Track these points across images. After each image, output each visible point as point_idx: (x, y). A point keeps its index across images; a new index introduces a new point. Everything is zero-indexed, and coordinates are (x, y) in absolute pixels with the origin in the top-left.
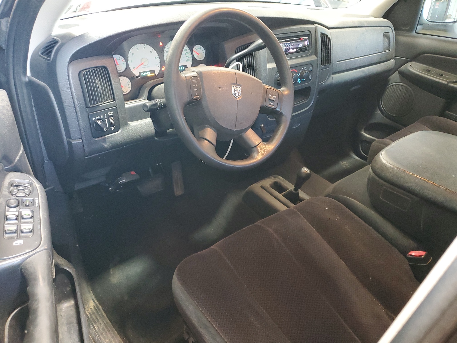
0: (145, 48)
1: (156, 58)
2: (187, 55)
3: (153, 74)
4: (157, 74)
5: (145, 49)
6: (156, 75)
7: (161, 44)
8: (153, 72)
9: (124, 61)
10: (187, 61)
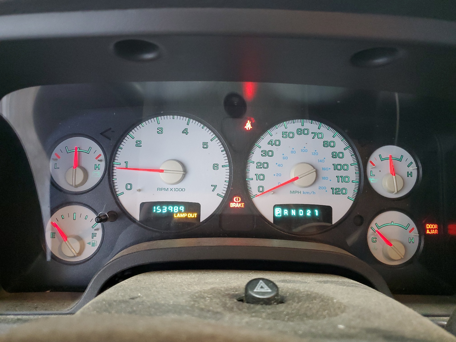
0: (186, 129)
1: (215, 167)
2: (342, 173)
3: (191, 215)
4: (205, 215)
5: (185, 132)
6: (202, 219)
7: (248, 126)
8: (194, 207)
9: (101, 161)
10: (336, 191)
